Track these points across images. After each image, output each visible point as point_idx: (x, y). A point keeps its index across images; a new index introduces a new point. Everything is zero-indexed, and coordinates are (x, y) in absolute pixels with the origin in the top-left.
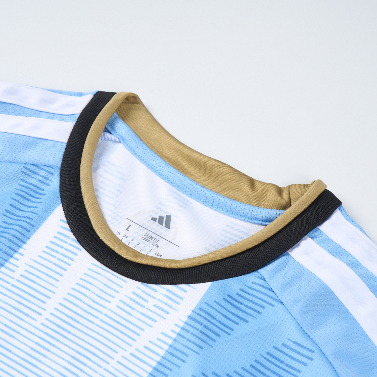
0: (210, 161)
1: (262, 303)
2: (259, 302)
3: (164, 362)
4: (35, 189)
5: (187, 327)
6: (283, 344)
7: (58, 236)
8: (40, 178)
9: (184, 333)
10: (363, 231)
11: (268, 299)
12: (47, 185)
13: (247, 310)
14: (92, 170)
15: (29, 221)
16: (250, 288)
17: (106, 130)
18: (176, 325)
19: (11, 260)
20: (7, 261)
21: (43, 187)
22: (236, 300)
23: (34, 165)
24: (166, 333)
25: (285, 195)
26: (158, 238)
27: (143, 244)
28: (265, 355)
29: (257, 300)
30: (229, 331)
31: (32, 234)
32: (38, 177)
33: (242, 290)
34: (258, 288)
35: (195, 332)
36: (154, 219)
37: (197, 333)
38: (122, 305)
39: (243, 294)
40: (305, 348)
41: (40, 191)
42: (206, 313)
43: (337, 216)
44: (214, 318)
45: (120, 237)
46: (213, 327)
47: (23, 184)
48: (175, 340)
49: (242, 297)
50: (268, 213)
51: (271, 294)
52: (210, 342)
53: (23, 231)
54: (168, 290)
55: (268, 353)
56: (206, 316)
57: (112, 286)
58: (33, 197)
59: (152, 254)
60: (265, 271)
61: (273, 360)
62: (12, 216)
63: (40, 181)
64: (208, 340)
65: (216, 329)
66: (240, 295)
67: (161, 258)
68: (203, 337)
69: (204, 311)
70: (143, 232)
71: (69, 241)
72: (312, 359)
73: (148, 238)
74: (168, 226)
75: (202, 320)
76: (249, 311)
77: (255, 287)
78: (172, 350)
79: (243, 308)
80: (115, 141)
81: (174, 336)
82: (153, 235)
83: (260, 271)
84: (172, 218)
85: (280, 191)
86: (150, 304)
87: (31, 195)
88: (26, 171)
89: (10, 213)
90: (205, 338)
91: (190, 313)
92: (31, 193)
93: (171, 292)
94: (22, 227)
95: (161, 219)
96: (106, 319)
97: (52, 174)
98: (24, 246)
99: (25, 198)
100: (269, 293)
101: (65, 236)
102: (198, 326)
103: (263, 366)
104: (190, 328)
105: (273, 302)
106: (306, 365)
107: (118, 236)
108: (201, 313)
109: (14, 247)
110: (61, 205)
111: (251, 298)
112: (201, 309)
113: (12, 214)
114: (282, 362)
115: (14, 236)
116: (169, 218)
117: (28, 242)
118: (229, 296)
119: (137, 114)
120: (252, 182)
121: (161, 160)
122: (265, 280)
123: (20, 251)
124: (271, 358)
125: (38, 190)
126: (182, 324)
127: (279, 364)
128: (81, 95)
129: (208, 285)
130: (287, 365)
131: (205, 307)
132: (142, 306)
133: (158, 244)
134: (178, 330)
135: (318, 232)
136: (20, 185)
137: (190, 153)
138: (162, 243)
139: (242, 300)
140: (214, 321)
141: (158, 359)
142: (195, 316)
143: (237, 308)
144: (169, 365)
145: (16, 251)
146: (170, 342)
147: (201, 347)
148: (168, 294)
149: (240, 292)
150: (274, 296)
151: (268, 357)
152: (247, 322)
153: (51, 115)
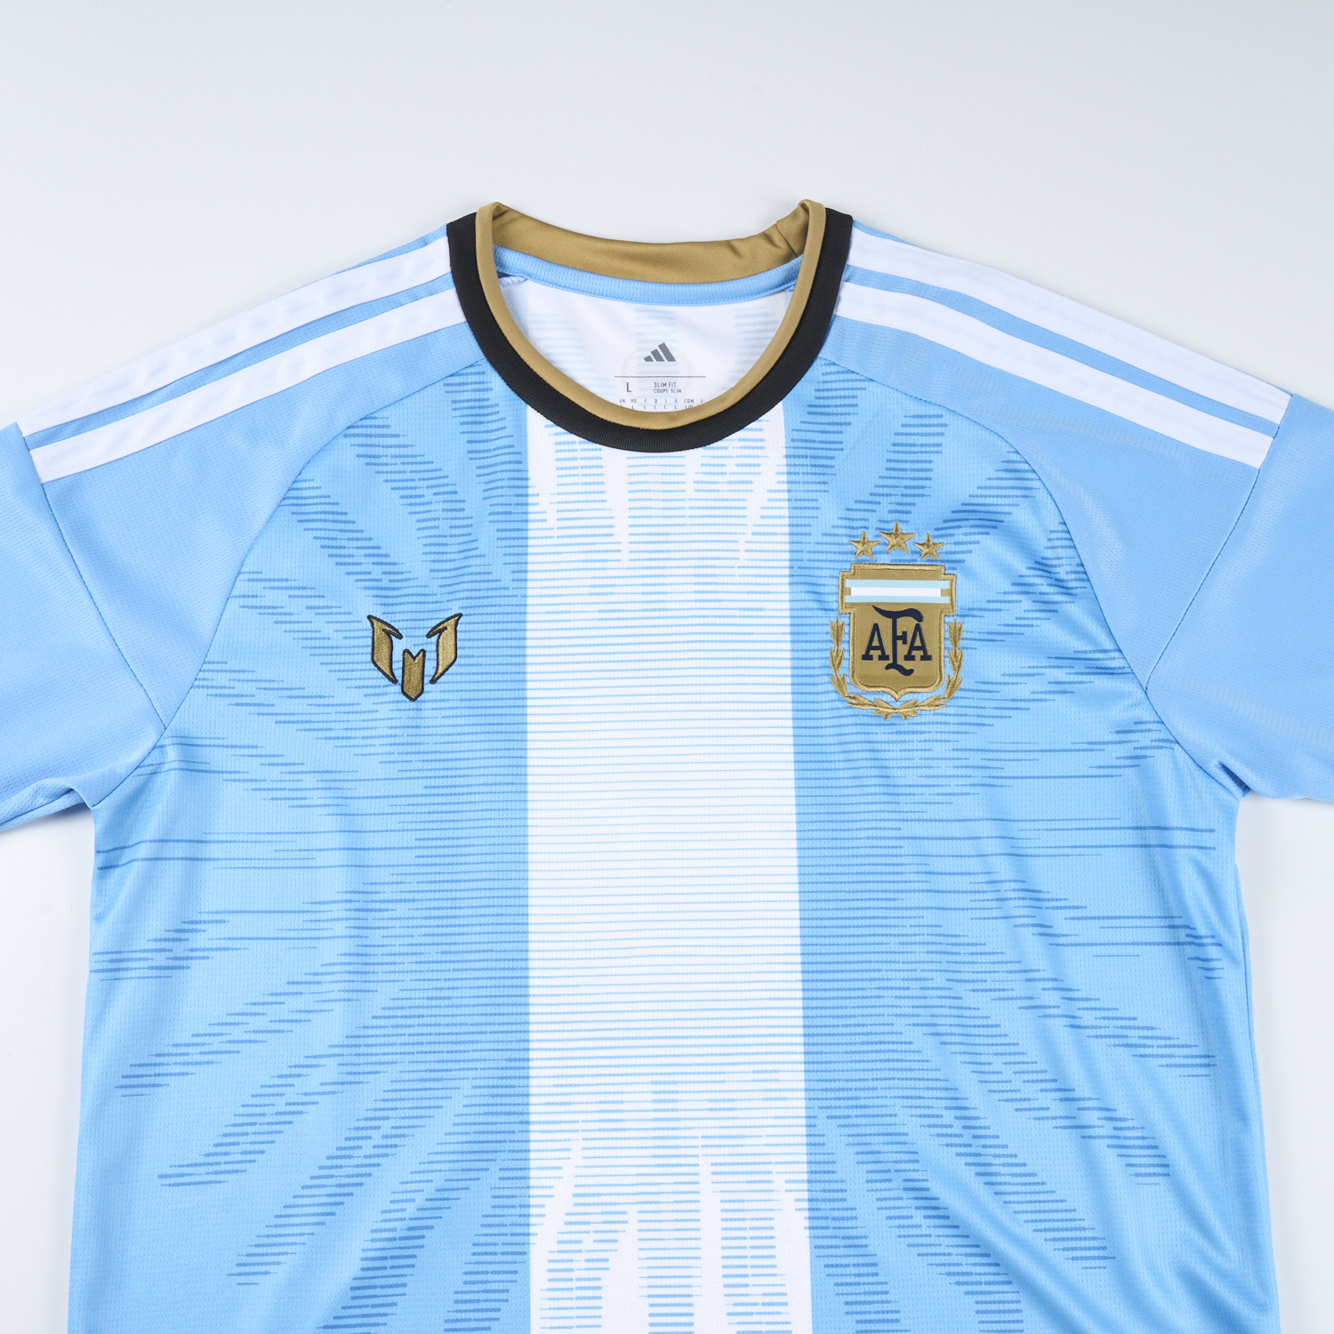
0: (667, 249)
1: (851, 393)
2: (846, 393)
3: (795, 521)
4: (477, 404)
5: (793, 469)
6: (903, 425)
7: (559, 447)
8: (474, 387)
9: (794, 478)
10: (902, 241)
11: (854, 385)
12: (487, 390)
13: (839, 410)
14: (523, 336)
15: (511, 450)
16: (824, 382)
17: (501, 275)
18: (778, 473)
19: (531, 509)
20: (527, 513)
21: (486, 395)
22: (820, 406)
23: (452, 375)
24: (773, 488)
25: (777, 239)
26: (672, 380)
27: (662, 398)
28: (893, 448)
29: (842, 393)
30: (840, 446)
31: (526, 462)
32: (469, 387)
33: (819, 390)
34: (833, 377)
35: (805, 469)
36: (648, 359)
37: (809, 469)
38: (701, 486)
39: (822, 394)
40: (930, 416)
41: (485, 403)
42: (802, 441)
43: (857, 236)
44: (814, 442)
45: (628, 405)
46: (820, 453)
47: (458, 405)
48: (789, 491)
49: (823, 398)
50: (778, 273)
51: (854, 376)
52: (829, 471)
53: (516, 467)
54: (740, 440)
55: (894, 445)
56: (804, 444)
57: (672, 470)
58: (484, 415)
59: (682, 406)
60: (826, 352)
61: (904, 449)
62: (481, 455)
63: (475, 390)
64: (825, 470)
65: (825, 453)
66: (820, 398)
67: (695, 405)
68: (817, 470)
69: (798, 440)
70: (650, 383)
71: (578, 447)
72: (946, 425)
73: (661, 388)
74: (671, 358)
75: (801, 452)
76: (843, 410)
77: (829, 378)
78: (795, 504)
79: (835, 410)
80: (519, 282)
81: (785, 487)
82: (664, 380)
83: (820, 355)
84: (667, 344)
85: (766, 236)
86: (731, 466)
87: (480, 415)
88: (450, 388)
89: (476, 452)
90: (821, 470)
91: (784, 452)
92: (477, 411)
93: (745, 440)
94: (505, 463)
95: (655, 353)
96: (694, 512)
97: (483, 373)
98: (530, 483)
99: (476, 423)
100: (850, 376)
101: (568, 443)
102: (804, 461)
103: (898, 461)
104: (797, 469)
105: (862, 385)
106: (942, 434)
107: (624, 405)
108: (796, 444)
109: (519, 491)
110: (529, 407)
111: (834, 393)
112: (793, 440)
113: (480, 452)
114: (914, 445)
115: (510, 479)
116: (663, 347)
117: (530, 475)
118: (811, 406)
119: (516, 228)
120: (729, 245)
121: (599, 277)
122: (834, 364)
123: (530, 491)
124: (900, 449)
125: (482, 404)
126: (785, 469)
127: (912, 449)
128: (424, 242)
129: (779, 407)
130: (922, 445)
131: (796, 435)
132: (722, 474)
133: (679, 386)
134: (785, 478)
135: (850, 269)
136: (455, 409)
137: (637, 249)
138: (681, 384)
139: (826, 402)
140: (816, 445)
141: (787, 521)
142: (793, 452)
143: (828, 414)
144: (803, 521)
145: (527, 495)
146: (785, 495)
147: (825, 483)
148: (743, 444)
149: (818, 394)
150: (858, 377)
151: (897, 449)
152: (849, 424)
153: (413, 295)
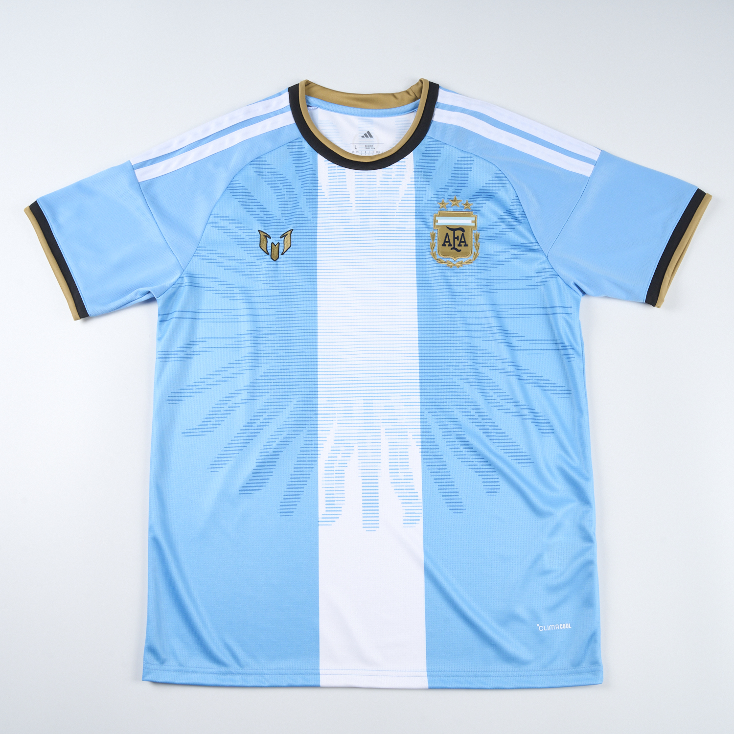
0: (370, 96)
1: (438, 149)
2: (437, 149)
3: (417, 196)
4: (299, 153)
5: (417, 176)
6: (458, 161)
7: (329, 169)
8: (298, 147)
9: (417, 180)
10: (458, 93)
11: (439, 146)
12: (303, 148)
13: (434, 155)
14: (316, 128)
15: (311, 170)
16: (428, 145)
17: (308, 106)
18: (411, 178)
19: (319, 191)
20: (317, 193)
21: (302, 150)
22: (427, 154)
23: (290, 142)
24: (409, 184)
25: (411, 93)
26: (372, 144)
27: (368, 151)
28: (454, 169)
29: (435, 149)
30: (434, 168)
31: (317, 175)
32: (296, 147)
33: (426, 148)
34: (432, 143)
35: (421, 176)
36: (363, 137)
37: (423, 176)
38: (382, 183)
39: (427, 149)
40: (468, 157)
41: (302, 153)
42: (420, 166)
43: (441, 92)
44: (424, 166)
45: (355, 153)
46: (427, 170)
47: (292, 154)
48: (415, 184)
49: (428, 151)
50: (411, 105)
51: (439, 143)
52: (430, 177)
53: (313, 176)
54: (397, 166)
55: (454, 168)
56: (421, 167)
57: (371, 177)
58: (301, 157)
59: (375, 154)
60: (429, 134)
61: (458, 169)
62: (301, 172)
63: (298, 148)
64: (428, 177)
65: (428, 171)
66: (426, 150)
67: (380, 153)
68: (426, 177)
69: (418, 166)
71: (337, 168)
72: (473, 160)
73: (368, 147)
74: (371, 136)
75: (420, 170)
76: (435, 155)
77: (430, 143)
78: (417, 189)
79: (432, 155)
80: (315, 109)
81: (414, 183)
83: (427, 135)
84: (370, 132)
85: (407, 92)
86: (393, 175)
87: (300, 157)
88: (289, 147)
89: (298, 171)
90: (427, 177)
91: (413, 170)
92: (299, 156)
93: (399, 166)
94: (309, 174)
95: (365, 135)
96: (380, 192)
97: (301, 142)
98: (319, 182)
99: (298, 160)
100: (438, 143)
101: (333, 167)
102: (421, 173)
103: (456, 174)
104: (418, 176)
105: (442, 146)
106: (472, 164)
107: (354, 153)
108: (418, 167)
109: (315, 185)
110: (318, 154)
111: (432, 149)
112: (417, 166)
113: (300, 170)
114: (462, 168)
115: (311, 180)
116: (368, 132)
117: (319, 179)
118: (423, 153)
119: (314, 89)
120: (393, 95)
121: (345, 107)
122: (432, 138)
123: (319, 185)
124: (456, 169)
125: (301, 153)
126: (413, 176)
127: (461, 169)
128: (280, 94)
129: (412, 154)
130: (465, 168)
131: (418, 164)
132: (390, 178)
133: (374, 147)
134: (414, 180)
135: (438, 104)
136: (291, 155)
137: (358, 96)
138: (375, 146)
139: (429, 152)
140: (425, 168)
141: (414, 196)
142: (416, 170)
143: (430, 156)
144: (420, 196)
145: (317, 186)
146: (414, 186)
147: (428, 181)
148: (398, 167)
149: (426, 149)
150: (441, 143)
151: (455, 169)
152: (438, 160)
153: (275, 113)
